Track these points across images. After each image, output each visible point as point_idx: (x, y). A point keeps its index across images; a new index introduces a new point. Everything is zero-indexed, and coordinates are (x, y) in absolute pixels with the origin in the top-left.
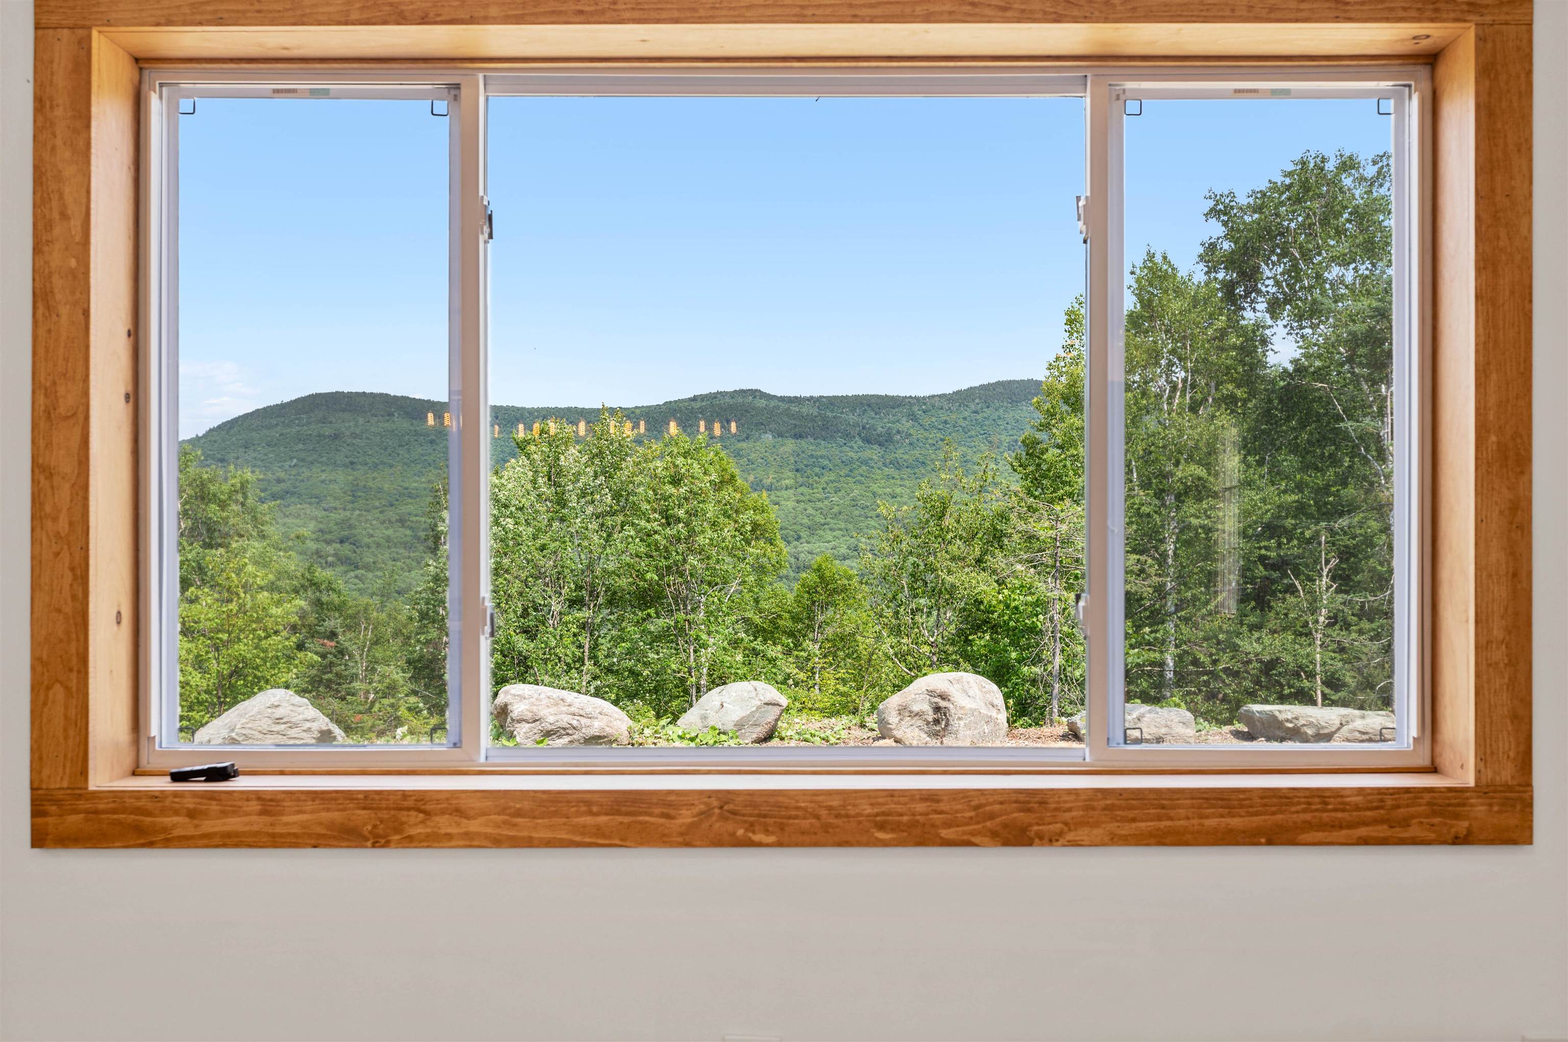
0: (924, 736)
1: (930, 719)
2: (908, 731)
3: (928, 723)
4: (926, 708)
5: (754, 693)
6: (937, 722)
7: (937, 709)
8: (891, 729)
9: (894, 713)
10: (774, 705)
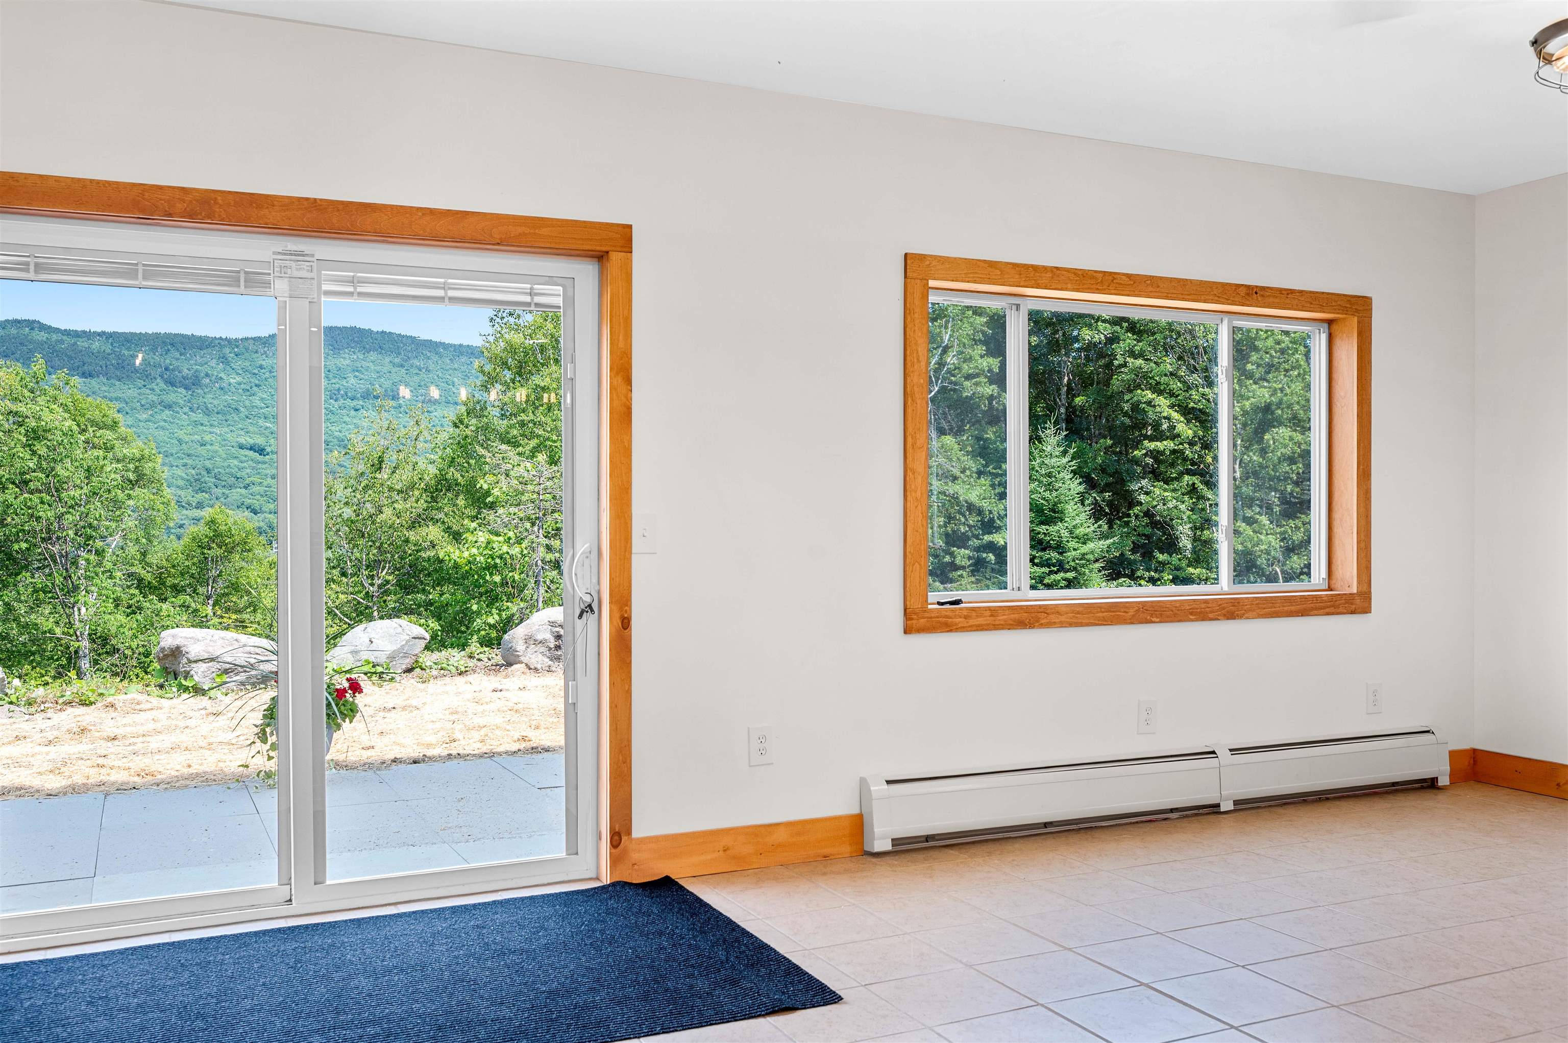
0: (547, 660)
1: (552, 646)
2: (533, 657)
3: (550, 649)
4: (548, 636)
5: (400, 630)
6: (558, 647)
7: (558, 637)
8: (518, 656)
9: (521, 642)
10: (420, 638)
